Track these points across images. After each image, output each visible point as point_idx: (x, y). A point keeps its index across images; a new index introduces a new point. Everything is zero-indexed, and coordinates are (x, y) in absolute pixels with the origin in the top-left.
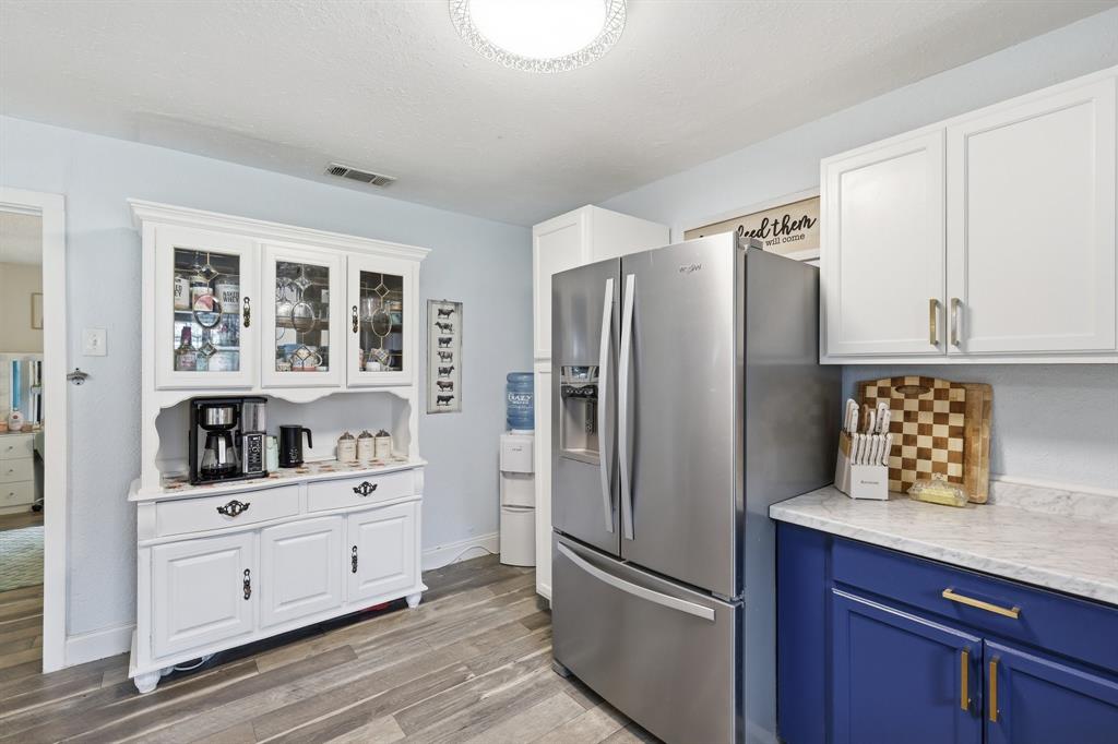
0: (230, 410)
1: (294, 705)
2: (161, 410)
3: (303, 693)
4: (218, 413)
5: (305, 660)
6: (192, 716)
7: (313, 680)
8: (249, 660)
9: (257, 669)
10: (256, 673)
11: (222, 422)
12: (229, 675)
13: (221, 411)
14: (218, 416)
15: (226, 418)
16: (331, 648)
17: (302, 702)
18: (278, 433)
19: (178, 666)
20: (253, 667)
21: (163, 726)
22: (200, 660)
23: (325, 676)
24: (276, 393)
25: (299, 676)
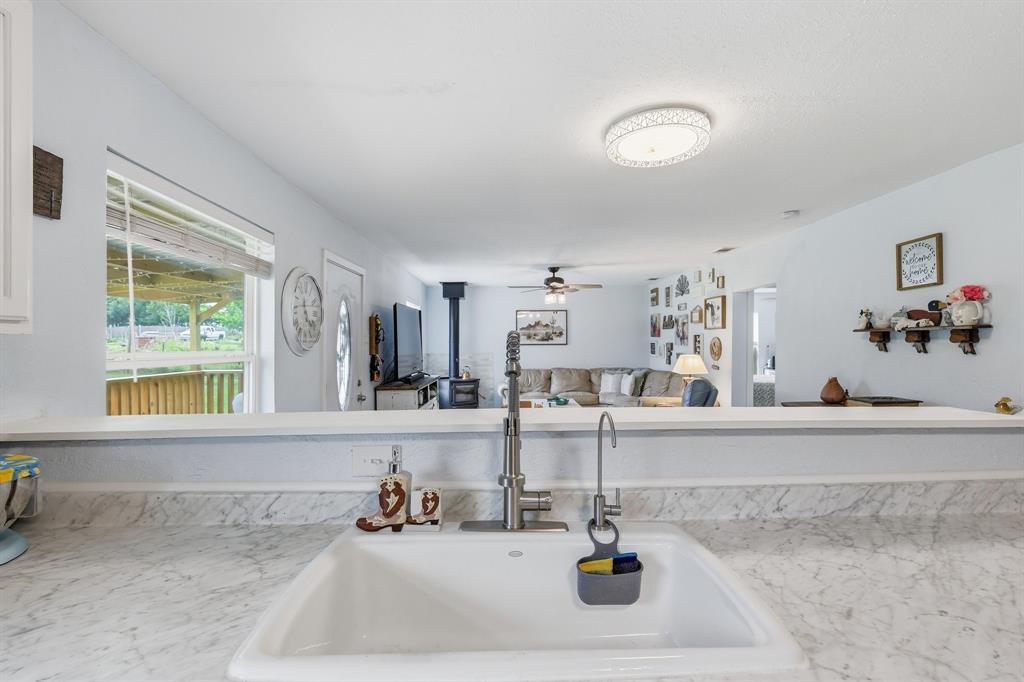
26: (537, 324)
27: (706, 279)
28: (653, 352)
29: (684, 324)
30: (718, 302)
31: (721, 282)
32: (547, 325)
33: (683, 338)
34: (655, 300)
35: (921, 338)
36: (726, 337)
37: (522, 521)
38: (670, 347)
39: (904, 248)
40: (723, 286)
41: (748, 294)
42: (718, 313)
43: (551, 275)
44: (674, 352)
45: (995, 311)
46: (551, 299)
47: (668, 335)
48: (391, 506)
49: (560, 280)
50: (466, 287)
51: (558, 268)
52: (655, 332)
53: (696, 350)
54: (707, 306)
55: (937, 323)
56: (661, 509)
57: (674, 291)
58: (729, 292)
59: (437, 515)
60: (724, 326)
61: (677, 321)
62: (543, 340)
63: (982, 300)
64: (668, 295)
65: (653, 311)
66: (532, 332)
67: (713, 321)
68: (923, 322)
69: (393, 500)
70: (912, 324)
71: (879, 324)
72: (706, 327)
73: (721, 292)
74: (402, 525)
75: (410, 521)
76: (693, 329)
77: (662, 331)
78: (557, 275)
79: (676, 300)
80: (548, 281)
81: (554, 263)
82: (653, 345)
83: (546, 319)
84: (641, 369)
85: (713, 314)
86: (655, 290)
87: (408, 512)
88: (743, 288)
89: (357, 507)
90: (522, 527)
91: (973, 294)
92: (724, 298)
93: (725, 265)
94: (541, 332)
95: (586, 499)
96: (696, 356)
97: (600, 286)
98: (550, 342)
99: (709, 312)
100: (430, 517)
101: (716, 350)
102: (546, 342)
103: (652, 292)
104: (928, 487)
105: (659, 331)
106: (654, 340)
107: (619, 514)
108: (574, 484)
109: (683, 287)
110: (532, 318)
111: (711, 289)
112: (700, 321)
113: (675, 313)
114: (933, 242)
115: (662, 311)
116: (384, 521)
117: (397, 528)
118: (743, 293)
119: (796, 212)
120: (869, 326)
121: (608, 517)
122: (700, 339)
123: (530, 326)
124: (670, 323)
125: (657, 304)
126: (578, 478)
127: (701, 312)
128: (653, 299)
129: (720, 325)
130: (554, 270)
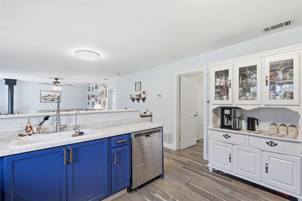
0: (230, 110)
1: (228, 195)
2: (213, 109)
3: (232, 194)
4: (227, 111)
5: (243, 189)
6: (211, 180)
7: (238, 194)
8: (232, 179)
9: (230, 182)
10: (229, 183)
11: (228, 113)
12: (225, 179)
13: (228, 110)
14: (227, 112)
15: (229, 113)
16: (253, 192)
17: (230, 196)
18: (247, 119)
19: (219, 171)
20: (230, 181)
21: (205, 178)
22: (223, 172)
23: (242, 196)
24: (239, 107)
25: (236, 191)
26: (49, 95)
27: (102, 86)
28: (88, 104)
29: (97, 97)
30: (105, 92)
31: (106, 87)
32: (53, 96)
33: (97, 100)
34: (89, 90)
35: (138, 100)
36: (107, 100)
37: (60, 130)
38: (93, 103)
39: (136, 83)
40: (106, 88)
41: (112, 90)
42: (105, 94)
43: (55, 81)
44: (94, 104)
45: (147, 96)
46: (55, 88)
47: (93, 100)
48: (29, 130)
49: (59, 83)
50: (17, 81)
51: (58, 79)
52: (89, 99)
53: (100, 103)
54: (102, 92)
55: (140, 97)
56: (88, 127)
57: (94, 88)
58: (107, 89)
59: (41, 131)
60: (106, 97)
61: (95, 96)
62: (51, 101)
63: (145, 94)
64: (93, 89)
65: (88, 93)
66: (47, 98)
67: (104, 96)
68: (138, 97)
69: (29, 129)
70: (137, 97)
71: (133, 97)
72: (102, 98)
73: (105, 89)
74: (31, 134)
75: (33, 133)
76: (99, 98)
77: (91, 98)
78: (58, 81)
79: (95, 91)
80: (54, 83)
81: (57, 77)
82: (88, 102)
83: (52, 94)
84: (85, 109)
85: (104, 94)
86: (89, 87)
87: (33, 131)
88: (111, 89)
89: (16, 134)
90: (60, 131)
91: (144, 92)
92: (106, 91)
93: (106, 83)
94: (51, 98)
95: (73, 126)
96: (100, 105)
97: (73, 85)
98: (54, 101)
99: (103, 94)
100: (39, 132)
101: (104, 103)
102: (53, 101)
103: (88, 88)
104: (127, 119)
105: (90, 99)
106: (89, 101)
107: (80, 127)
108: (71, 124)
109: (97, 87)
110: (46, 93)
111: (103, 88)
112: (101, 96)
113: (95, 94)
114: (139, 83)
115: (91, 93)
116: (27, 134)
117: (30, 135)
118: (110, 90)
119: (119, 74)
120: (131, 98)
121: (78, 128)
122: (101, 100)
123: (46, 96)
124: (93, 96)
125: (90, 91)
126: (71, 123)
127: (101, 94)
128: (88, 90)
129: (105, 97)
130: (56, 79)
